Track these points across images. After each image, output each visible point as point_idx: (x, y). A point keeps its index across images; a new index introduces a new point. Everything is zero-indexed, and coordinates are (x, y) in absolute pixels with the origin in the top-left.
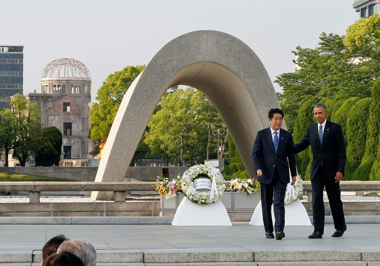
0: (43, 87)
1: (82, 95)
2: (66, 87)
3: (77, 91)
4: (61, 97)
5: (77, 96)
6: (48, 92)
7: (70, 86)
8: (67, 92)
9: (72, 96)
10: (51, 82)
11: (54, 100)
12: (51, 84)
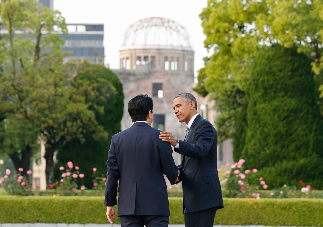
0: (122, 60)
1: (181, 72)
2: (157, 59)
3: (174, 66)
4: (148, 75)
5: (173, 74)
6: (128, 67)
7: (162, 58)
8: (158, 67)
9: (166, 74)
10: (133, 52)
11: (139, 80)
12: (134, 56)
